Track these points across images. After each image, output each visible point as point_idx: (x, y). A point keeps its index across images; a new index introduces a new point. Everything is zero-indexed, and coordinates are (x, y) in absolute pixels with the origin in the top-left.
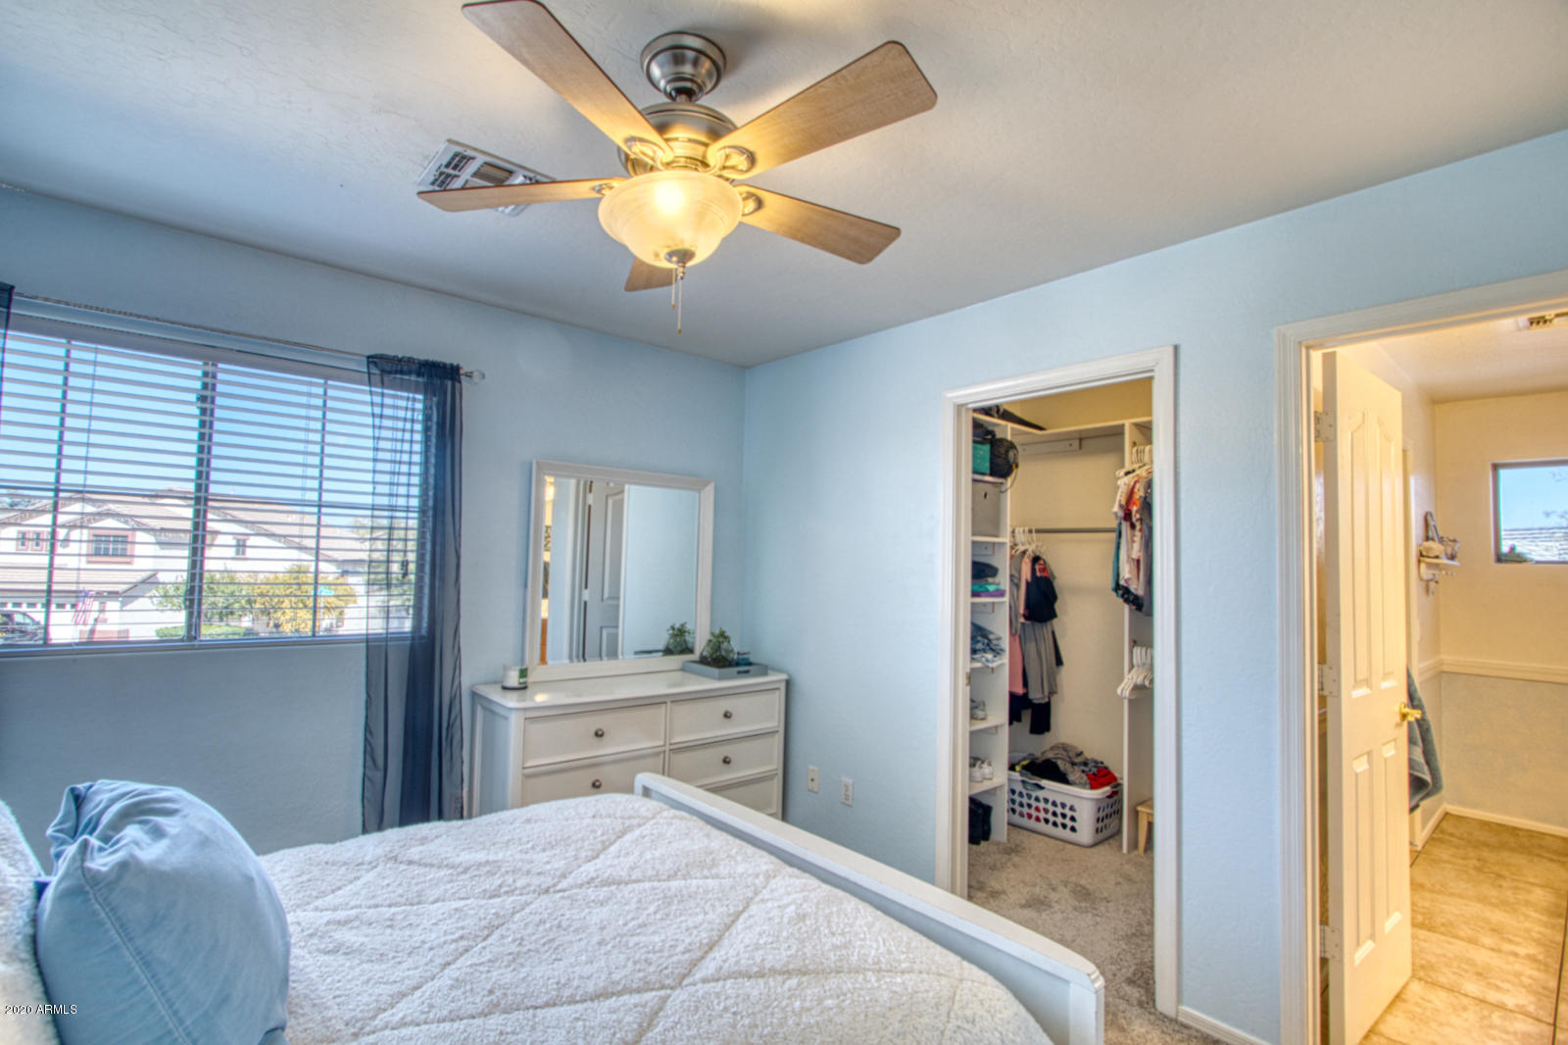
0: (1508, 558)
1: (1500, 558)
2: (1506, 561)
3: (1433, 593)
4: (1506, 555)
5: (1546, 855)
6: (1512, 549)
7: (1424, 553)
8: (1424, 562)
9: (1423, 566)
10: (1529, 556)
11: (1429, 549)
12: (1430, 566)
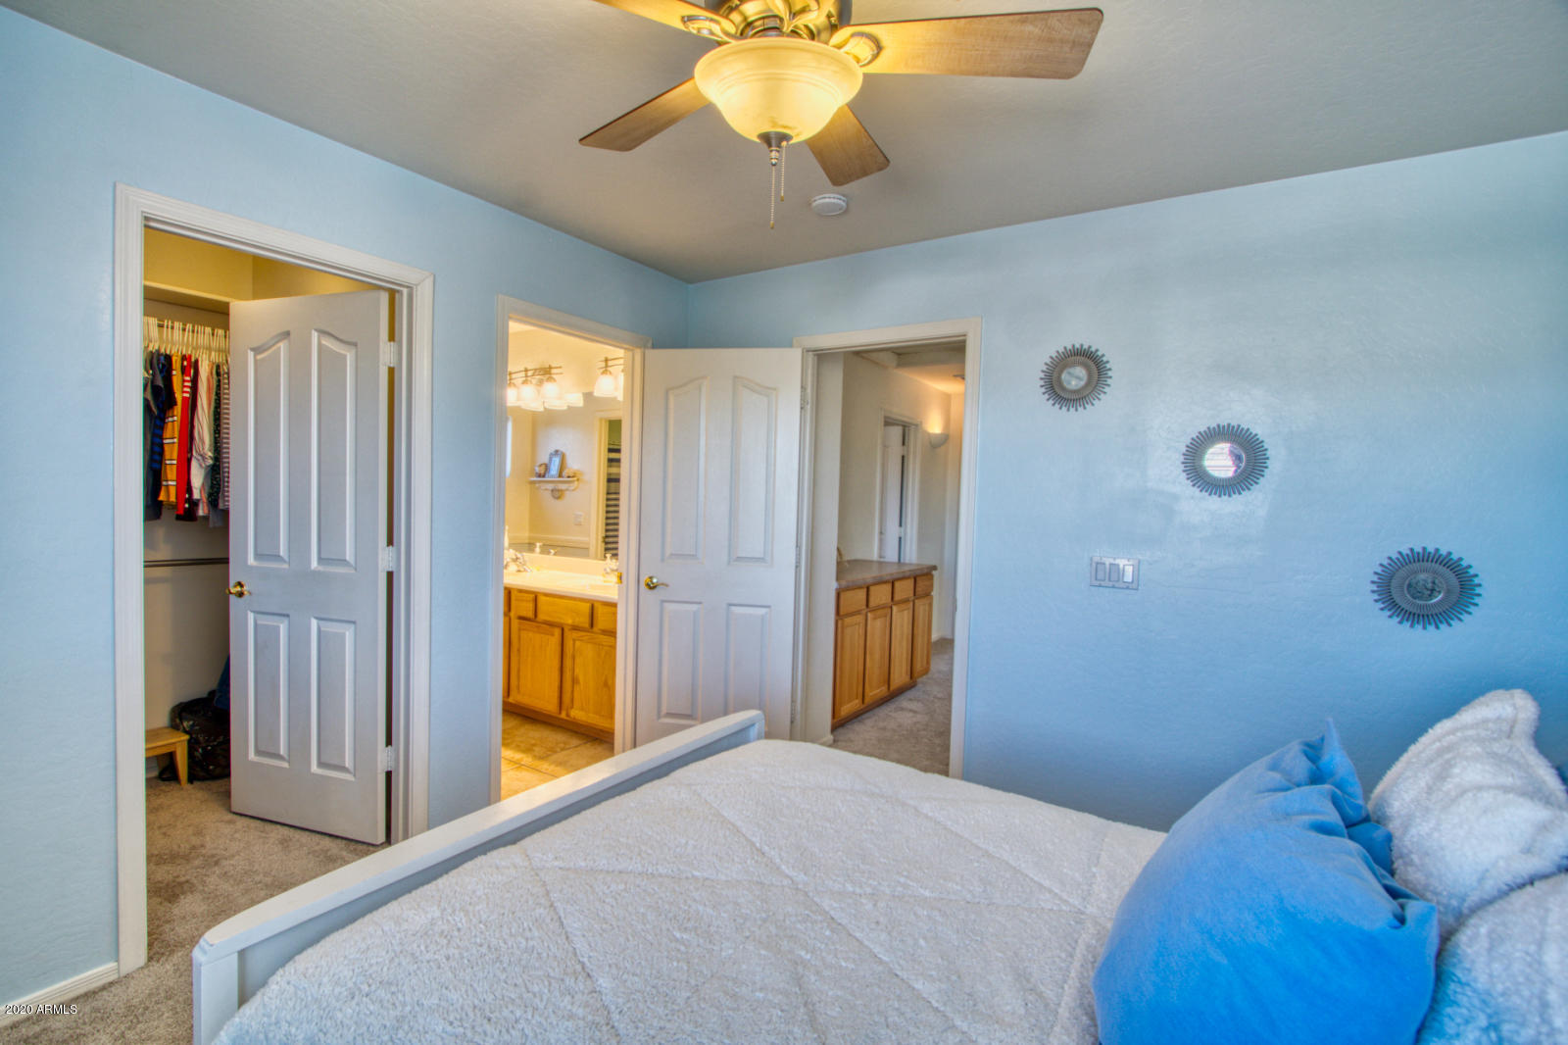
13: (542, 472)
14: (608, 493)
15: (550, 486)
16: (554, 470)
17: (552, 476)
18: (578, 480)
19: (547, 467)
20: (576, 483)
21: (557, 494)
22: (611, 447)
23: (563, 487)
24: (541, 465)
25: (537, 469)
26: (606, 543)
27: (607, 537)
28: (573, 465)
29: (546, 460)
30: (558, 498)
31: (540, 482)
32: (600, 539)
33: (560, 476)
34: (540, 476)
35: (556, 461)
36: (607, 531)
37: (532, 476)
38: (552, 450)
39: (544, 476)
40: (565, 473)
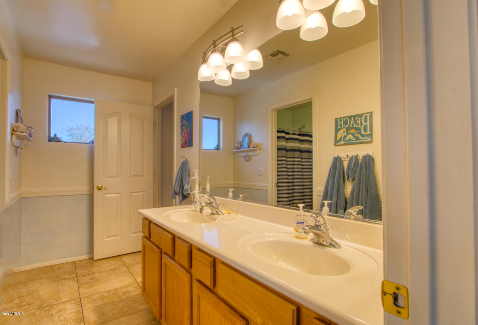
0: (53, 140)
1: (51, 140)
2: (53, 141)
3: (19, 155)
4: (52, 138)
5: (67, 277)
6: (55, 135)
7: (15, 129)
8: (15, 134)
9: (14, 136)
10: (61, 139)
11: (18, 127)
12: (18, 137)
13: (239, 146)
14: (278, 157)
15: (244, 154)
16: (245, 144)
17: (245, 148)
18: (259, 149)
19: (241, 144)
20: (258, 150)
21: (248, 159)
22: (279, 129)
23: (250, 154)
24: (238, 143)
25: (236, 145)
26: (278, 187)
27: (278, 183)
28: (256, 140)
29: (240, 139)
30: (248, 161)
31: (238, 152)
32: (274, 185)
33: (249, 147)
34: (238, 148)
35: (247, 139)
36: (278, 179)
37: (234, 150)
38: (244, 133)
39: (240, 149)
40: (251, 146)
